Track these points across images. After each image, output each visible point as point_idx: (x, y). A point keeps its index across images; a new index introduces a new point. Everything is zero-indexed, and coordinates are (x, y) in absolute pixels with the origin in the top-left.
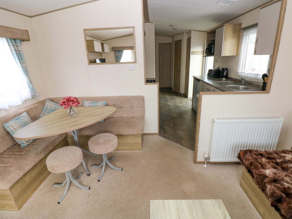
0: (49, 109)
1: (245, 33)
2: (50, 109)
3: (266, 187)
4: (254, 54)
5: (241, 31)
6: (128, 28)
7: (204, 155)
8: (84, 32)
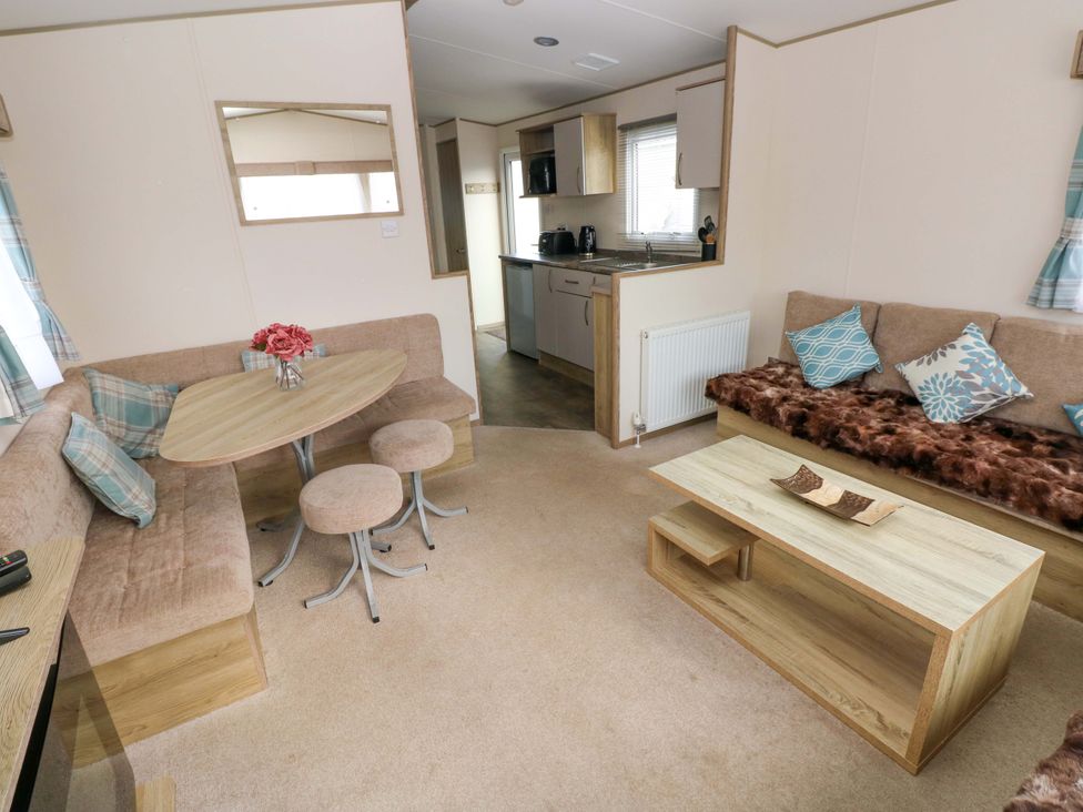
0: (116, 401)
1: (629, 140)
2: (118, 403)
3: (777, 414)
4: (677, 187)
5: (618, 132)
6: (370, 107)
7: (632, 422)
8: (218, 113)
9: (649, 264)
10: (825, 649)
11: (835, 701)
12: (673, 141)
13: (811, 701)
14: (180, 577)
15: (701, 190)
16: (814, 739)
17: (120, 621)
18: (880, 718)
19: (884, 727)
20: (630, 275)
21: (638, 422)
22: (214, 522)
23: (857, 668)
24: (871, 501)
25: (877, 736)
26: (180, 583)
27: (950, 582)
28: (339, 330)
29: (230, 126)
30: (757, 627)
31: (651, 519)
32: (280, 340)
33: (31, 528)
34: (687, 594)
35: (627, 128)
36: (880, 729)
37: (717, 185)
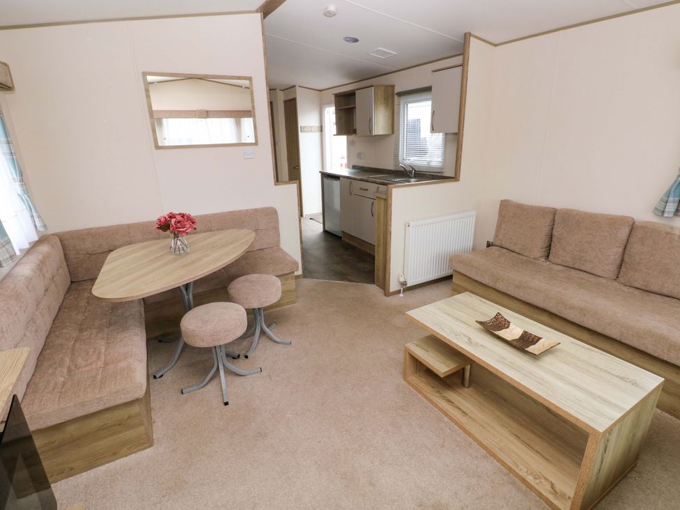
1: (402, 102)
4: (431, 132)
5: (396, 97)
6: (239, 78)
7: (399, 279)
8: (144, 79)
9: (413, 180)
10: (517, 436)
11: (523, 474)
12: (429, 103)
13: (506, 471)
14: (100, 373)
15: (446, 134)
16: (507, 497)
17: (59, 400)
18: (552, 486)
19: (555, 492)
20: (399, 187)
21: (402, 280)
22: (125, 337)
23: (539, 450)
24: (540, 338)
25: (550, 499)
26: (99, 377)
27: (600, 397)
28: (214, 216)
29: (151, 88)
30: (474, 419)
31: (406, 345)
32: (178, 222)
33: (5, 338)
34: (429, 395)
35: (401, 94)
36: (553, 494)
37: (457, 131)
